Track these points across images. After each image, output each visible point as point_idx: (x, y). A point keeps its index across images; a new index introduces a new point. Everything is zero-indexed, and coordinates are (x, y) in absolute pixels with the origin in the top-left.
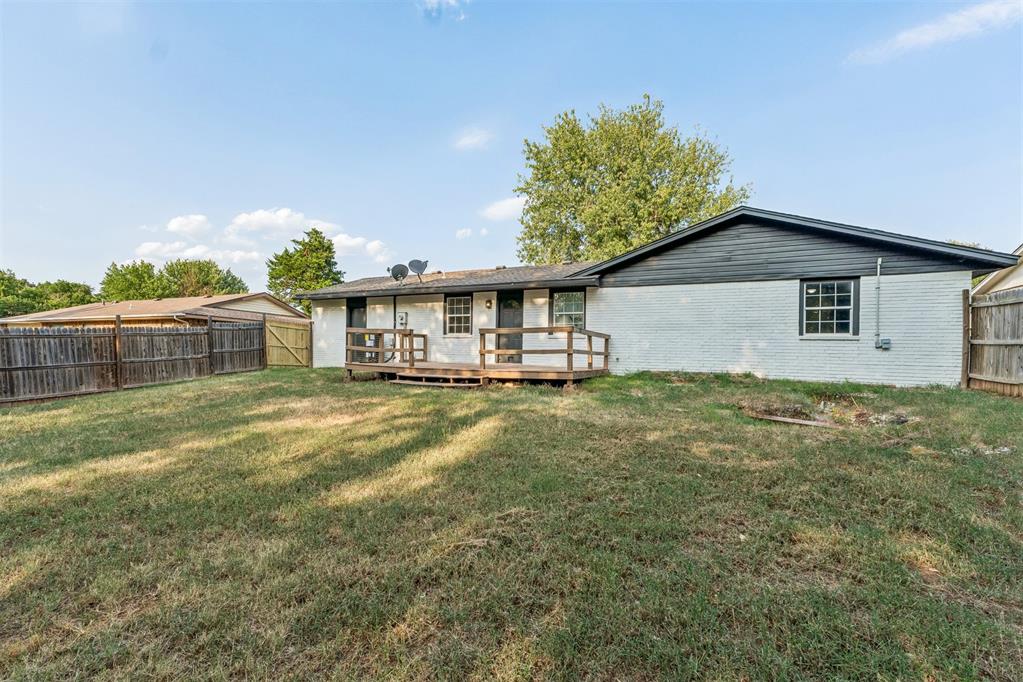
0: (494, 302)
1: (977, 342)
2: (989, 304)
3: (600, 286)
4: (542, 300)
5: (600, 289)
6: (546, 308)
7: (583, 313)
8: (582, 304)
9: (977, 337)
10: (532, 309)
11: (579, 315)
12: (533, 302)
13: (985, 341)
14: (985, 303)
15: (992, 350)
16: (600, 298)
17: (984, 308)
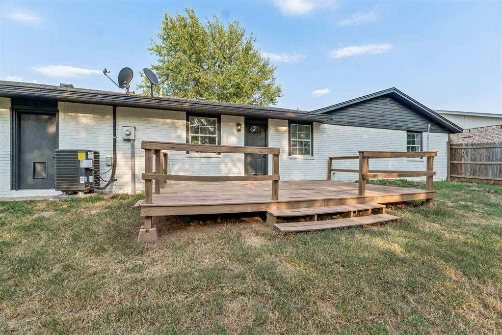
0: (243, 126)
1: (456, 162)
2: (466, 147)
3: (322, 123)
4: (284, 129)
5: (322, 125)
6: (287, 135)
7: (310, 140)
8: (310, 134)
9: (455, 160)
10: (276, 135)
11: (307, 142)
12: (277, 129)
13: (463, 162)
14: (463, 147)
15: (469, 166)
16: (323, 131)
17: (462, 149)
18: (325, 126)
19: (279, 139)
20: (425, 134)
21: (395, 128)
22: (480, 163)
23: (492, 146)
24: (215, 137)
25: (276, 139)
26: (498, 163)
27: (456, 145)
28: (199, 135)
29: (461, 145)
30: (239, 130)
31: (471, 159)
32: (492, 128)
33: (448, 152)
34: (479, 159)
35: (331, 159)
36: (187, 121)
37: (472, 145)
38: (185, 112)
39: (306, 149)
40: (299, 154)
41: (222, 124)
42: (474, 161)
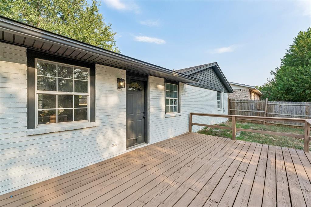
0: (125, 81)
1: (232, 110)
2: (237, 102)
3: (185, 83)
4: (162, 87)
5: (185, 85)
6: (163, 93)
7: (177, 98)
8: (177, 92)
9: (232, 109)
10: (156, 93)
11: (175, 100)
12: (157, 88)
13: (236, 110)
14: (236, 101)
15: (239, 112)
16: (185, 91)
17: (235, 102)
18: (186, 86)
19: (158, 98)
20: (222, 93)
21: (214, 89)
22: (244, 111)
23: (250, 102)
24: (86, 96)
25: (156, 98)
26: (253, 111)
27: (232, 100)
28: (57, 93)
29: (235, 100)
30: (120, 87)
31: (240, 108)
32: (237, 90)
33: (228, 104)
34: (244, 108)
35: (192, 114)
36: (28, 66)
37: (240, 100)
38: (25, 49)
39: (175, 106)
40: (171, 112)
41: (97, 77)
42: (241, 109)
